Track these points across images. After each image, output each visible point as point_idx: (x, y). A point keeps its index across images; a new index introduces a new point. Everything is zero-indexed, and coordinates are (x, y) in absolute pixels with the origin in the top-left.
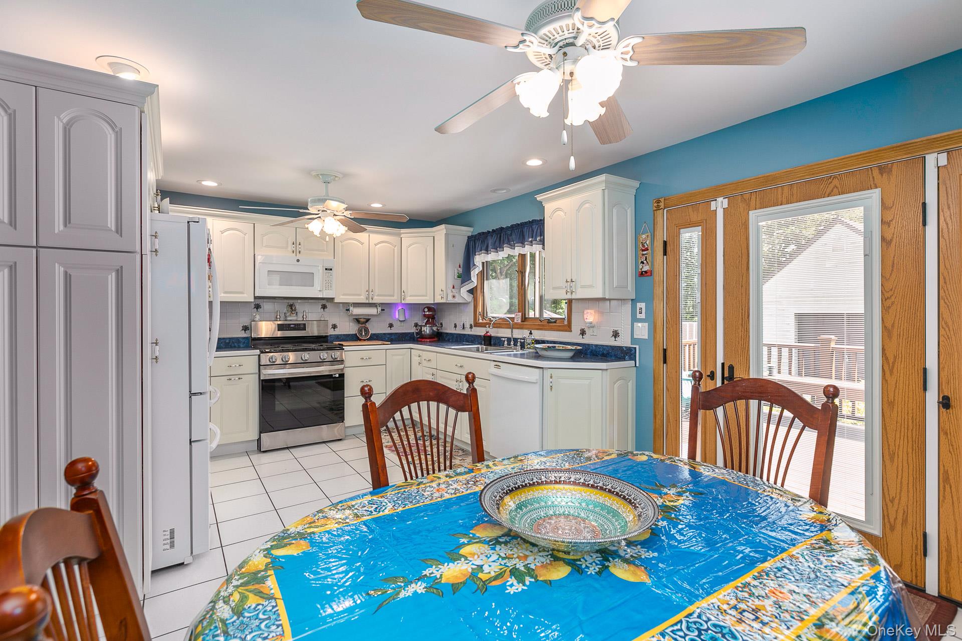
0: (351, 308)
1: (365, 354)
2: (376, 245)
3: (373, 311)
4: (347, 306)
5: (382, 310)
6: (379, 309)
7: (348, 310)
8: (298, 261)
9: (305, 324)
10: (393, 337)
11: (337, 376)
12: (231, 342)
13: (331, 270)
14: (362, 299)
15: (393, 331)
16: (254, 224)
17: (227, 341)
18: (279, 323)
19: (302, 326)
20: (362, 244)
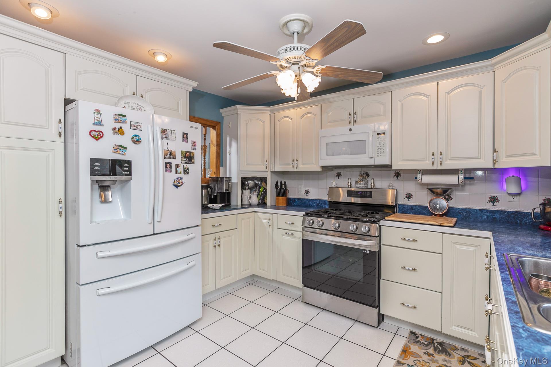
0: (419, 176)
1: (410, 235)
2: (448, 93)
3: (452, 179)
4: (413, 174)
5: (465, 178)
6: (462, 177)
7: (416, 178)
8: (350, 130)
9: (371, 192)
10: (497, 216)
11: (368, 252)
12: (320, 203)
13: (384, 133)
14: (427, 165)
15: (498, 207)
16: (321, 105)
17: (318, 202)
18: (350, 189)
19: (368, 194)
20: (427, 96)
